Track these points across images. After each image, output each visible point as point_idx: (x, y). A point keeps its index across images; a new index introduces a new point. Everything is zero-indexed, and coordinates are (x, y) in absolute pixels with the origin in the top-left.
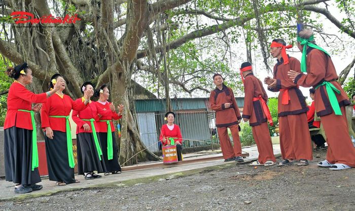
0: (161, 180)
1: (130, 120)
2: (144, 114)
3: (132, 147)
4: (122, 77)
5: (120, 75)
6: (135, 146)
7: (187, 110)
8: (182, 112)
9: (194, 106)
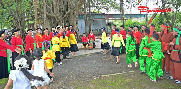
0: (86, 56)
1: (76, 29)
2: (80, 20)
3: (77, 38)
4: (74, 14)
5: (74, 13)
6: (77, 37)
7: (97, 19)
8: (95, 20)
9: (100, 17)
